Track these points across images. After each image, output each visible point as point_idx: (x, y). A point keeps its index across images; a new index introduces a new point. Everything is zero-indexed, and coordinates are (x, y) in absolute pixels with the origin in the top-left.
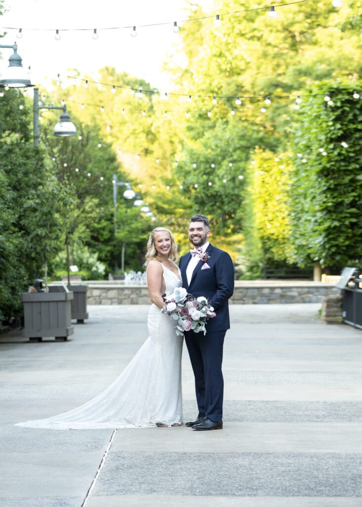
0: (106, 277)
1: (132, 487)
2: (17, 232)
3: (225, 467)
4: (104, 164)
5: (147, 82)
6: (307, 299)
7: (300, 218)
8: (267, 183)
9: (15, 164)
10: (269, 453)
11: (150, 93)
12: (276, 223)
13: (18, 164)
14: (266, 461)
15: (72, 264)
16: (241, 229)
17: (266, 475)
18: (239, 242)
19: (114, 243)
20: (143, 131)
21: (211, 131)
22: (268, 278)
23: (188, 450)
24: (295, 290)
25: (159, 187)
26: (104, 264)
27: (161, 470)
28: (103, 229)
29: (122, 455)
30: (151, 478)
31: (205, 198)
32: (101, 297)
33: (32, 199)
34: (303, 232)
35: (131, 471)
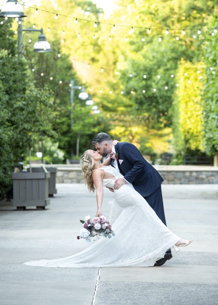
0: (64, 162)
1: (121, 302)
2: (10, 126)
3: (182, 291)
4: (64, 72)
5: (94, 3)
6: (211, 181)
7: (208, 117)
8: (188, 88)
9: (7, 74)
10: (205, 284)
11: (96, 12)
12: (193, 120)
13: (9, 74)
14: (204, 289)
15: (37, 151)
16: (171, 124)
17: (205, 297)
18: (168, 135)
19: (71, 134)
20: (91, 44)
21: (149, 45)
22: (187, 164)
23: (154, 281)
24: (204, 173)
25: (104, 90)
26: (63, 151)
27: (138, 292)
28: (63, 123)
29: (109, 283)
30: (132, 297)
31: (144, 99)
32: (64, 177)
33: (20, 101)
34: (211, 127)
35: (118, 292)
